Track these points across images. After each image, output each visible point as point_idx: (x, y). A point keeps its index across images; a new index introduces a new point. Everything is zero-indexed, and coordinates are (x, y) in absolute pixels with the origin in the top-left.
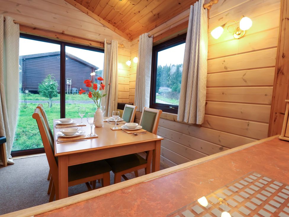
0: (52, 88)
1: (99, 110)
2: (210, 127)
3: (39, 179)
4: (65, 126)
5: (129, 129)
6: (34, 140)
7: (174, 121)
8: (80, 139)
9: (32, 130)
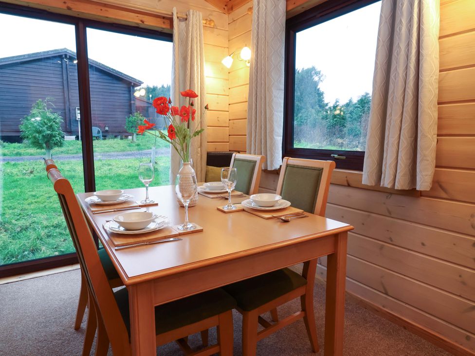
0: (51, 128)
1: (186, 167)
2: (445, 195)
3: (54, 329)
4: (112, 207)
5: (259, 208)
6: (24, 241)
7: (349, 185)
8: (166, 237)
9: (18, 219)
